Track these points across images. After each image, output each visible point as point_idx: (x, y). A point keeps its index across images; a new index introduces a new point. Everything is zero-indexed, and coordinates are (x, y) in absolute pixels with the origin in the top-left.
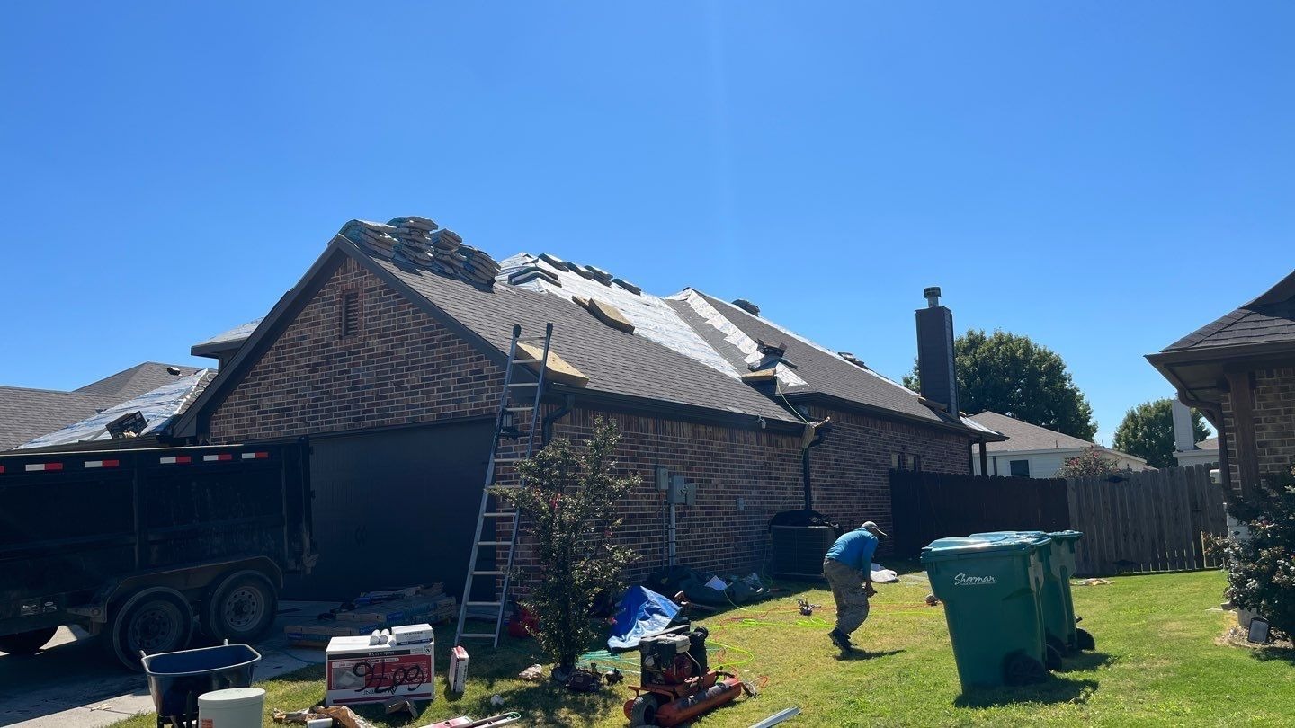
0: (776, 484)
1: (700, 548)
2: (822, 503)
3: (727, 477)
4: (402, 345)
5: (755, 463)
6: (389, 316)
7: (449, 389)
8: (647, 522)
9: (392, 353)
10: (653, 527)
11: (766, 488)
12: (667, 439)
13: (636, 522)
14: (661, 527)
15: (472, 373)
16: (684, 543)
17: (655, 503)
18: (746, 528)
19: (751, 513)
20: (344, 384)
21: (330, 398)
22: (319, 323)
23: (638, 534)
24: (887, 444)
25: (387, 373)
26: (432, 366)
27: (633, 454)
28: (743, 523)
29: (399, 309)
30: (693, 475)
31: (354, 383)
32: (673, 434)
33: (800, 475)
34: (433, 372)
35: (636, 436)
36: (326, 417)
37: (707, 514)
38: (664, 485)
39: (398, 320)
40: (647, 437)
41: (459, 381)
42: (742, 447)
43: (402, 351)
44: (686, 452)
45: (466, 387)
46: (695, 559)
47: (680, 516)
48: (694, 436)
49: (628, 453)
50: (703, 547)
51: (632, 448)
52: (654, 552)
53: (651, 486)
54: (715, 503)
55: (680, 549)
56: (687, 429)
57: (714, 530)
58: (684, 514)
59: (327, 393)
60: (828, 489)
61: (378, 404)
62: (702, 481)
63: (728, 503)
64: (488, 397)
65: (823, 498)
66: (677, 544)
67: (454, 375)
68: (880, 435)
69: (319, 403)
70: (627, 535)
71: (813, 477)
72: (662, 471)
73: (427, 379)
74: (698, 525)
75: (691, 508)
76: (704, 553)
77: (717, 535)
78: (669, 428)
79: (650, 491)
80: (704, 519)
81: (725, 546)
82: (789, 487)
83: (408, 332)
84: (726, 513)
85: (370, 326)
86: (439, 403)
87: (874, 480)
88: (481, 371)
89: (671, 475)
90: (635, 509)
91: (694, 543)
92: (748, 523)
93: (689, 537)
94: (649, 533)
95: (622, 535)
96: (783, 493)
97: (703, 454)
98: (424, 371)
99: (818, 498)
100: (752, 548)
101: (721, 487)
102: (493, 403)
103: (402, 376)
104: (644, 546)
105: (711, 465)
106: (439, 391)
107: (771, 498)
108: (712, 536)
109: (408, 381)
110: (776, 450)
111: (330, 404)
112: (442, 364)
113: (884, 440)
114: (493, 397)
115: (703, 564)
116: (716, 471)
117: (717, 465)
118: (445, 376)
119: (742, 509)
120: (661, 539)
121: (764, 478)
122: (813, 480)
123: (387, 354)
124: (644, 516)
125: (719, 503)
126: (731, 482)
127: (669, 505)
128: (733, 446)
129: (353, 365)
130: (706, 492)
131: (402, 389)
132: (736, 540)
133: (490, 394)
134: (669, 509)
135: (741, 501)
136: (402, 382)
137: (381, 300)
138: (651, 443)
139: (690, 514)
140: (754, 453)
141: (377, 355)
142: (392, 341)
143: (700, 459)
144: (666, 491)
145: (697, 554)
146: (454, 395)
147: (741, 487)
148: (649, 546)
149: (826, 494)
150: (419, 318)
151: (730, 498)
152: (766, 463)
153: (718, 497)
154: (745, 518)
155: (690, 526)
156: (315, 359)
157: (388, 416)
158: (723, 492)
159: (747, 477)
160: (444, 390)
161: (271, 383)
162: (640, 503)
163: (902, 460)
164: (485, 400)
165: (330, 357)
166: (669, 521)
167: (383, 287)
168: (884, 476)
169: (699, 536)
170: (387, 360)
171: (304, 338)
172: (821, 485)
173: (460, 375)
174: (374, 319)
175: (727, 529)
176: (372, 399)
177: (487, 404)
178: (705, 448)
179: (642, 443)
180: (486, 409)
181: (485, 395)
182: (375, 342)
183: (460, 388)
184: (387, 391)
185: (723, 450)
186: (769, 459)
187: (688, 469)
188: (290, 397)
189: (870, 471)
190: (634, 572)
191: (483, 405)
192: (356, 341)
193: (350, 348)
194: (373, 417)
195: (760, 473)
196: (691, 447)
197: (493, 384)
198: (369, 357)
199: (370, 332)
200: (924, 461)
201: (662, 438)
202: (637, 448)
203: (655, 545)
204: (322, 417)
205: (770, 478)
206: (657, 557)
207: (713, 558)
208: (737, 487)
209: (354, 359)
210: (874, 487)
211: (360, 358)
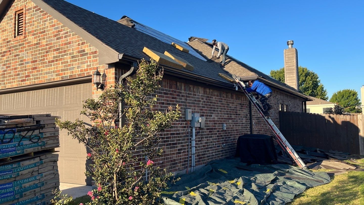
0: (239, 117)
1: (206, 148)
2: (256, 125)
3: (219, 114)
4: (44, 39)
5: (231, 107)
6: (38, 23)
7: (67, 62)
8: (181, 137)
9: (39, 43)
10: (184, 140)
11: (235, 119)
12: (191, 94)
13: (175, 137)
14: (188, 139)
15: (79, 52)
16: (199, 147)
17: (185, 127)
18: (227, 138)
19: (229, 131)
20: (16, 62)
21: (10, 70)
22: (5, 30)
23: (176, 144)
24: (278, 100)
25: (37, 55)
27: (173, 101)
28: (225, 136)
29: (43, 18)
30: (204, 113)
31: (21, 61)
32: (194, 92)
33: (248, 113)
34: (60, 53)
35: (175, 92)
36: (9, 80)
37: (210, 132)
38: (189, 118)
39: (42, 24)
40: (181, 93)
41: (73, 57)
42: (225, 100)
44: (200, 101)
45: (76, 60)
46: (204, 154)
47: (197, 133)
48: (204, 93)
49: (171, 101)
50: (208, 148)
51: (173, 98)
52: (184, 152)
53: (183, 119)
54: (213, 126)
55: (197, 150)
56: (201, 90)
57: (213, 139)
58: (199, 132)
59: (9, 67)
60: (258, 119)
61: (32, 72)
62: (207, 116)
63: (219, 126)
64: (88, 66)
65: (257, 123)
66: (196, 147)
67: (70, 54)
68: (276, 97)
69: (5, 72)
70: (170, 144)
71: (253, 114)
72: (189, 110)
74: (206, 137)
75: (202, 129)
76: (208, 151)
77: (214, 142)
78: (192, 89)
79: (182, 121)
80: (208, 134)
81: (218, 147)
82: (244, 118)
84: (218, 131)
86: (62, 70)
87: (274, 115)
88: (84, 51)
89: (193, 113)
90: (174, 131)
91: (204, 146)
92: (227, 135)
93: (201, 144)
94: (182, 143)
95: (167, 145)
96: (242, 121)
97: (208, 102)
98: (55, 52)
99: (255, 123)
100: (229, 147)
101: (216, 119)
102: (90, 69)
103: (44, 56)
104: (179, 150)
105: (212, 108)
106: (62, 63)
107: (237, 123)
108: (212, 142)
109: (47, 59)
110: (239, 102)
111: (10, 73)
113: (277, 99)
114: (90, 65)
115: (208, 156)
116: (214, 111)
117: (214, 108)
118: (65, 55)
119: (225, 129)
120: (188, 145)
121: (234, 114)
122: (253, 115)
123: (37, 44)
124: (179, 134)
125: (215, 126)
126: (220, 116)
127: (191, 128)
128: (221, 99)
129: (21, 51)
130: (210, 121)
131: (44, 63)
132: (223, 143)
133: (89, 64)
134: (192, 130)
135: (225, 125)
136: (44, 59)
137: (34, 14)
138: (183, 96)
139: (202, 132)
140: (230, 103)
141: (32, 45)
142: (39, 37)
143: (207, 105)
144: (191, 121)
145: (205, 151)
146: (70, 65)
147: (225, 119)
148: (181, 149)
149: (258, 121)
150: (52, 22)
151: (220, 123)
152: (235, 108)
153: (215, 124)
154: (226, 133)
155: (202, 138)
157: (37, 78)
158: (217, 121)
159: (227, 114)
160: (65, 62)
162: (177, 127)
163: (282, 108)
164: (86, 68)
166: (192, 136)
167: (35, 7)
168: (277, 114)
169: (206, 143)
172: (256, 117)
173: (73, 53)
175: (219, 139)
176: (29, 69)
177: (87, 70)
178: (209, 100)
179: (178, 95)
180: (87, 73)
181: (86, 64)
183: (73, 61)
184: (37, 64)
185: (217, 101)
186: (236, 106)
187: (201, 110)
189: (273, 112)
190: (173, 164)
191: (85, 70)
194: (30, 79)
195: (233, 112)
196: (202, 99)
197: (90, 58)
198: (28, 46)
200: (289, 108)
201: (188, 94)
202: (175, 98)
203: (184, 149)
204: (7, 80)
205: (237, 115)
206: (186, 155)
207: (212, 153)
208: (223, 119)
209: (21, 48)
210: (274, 118)
211: (24, 47)
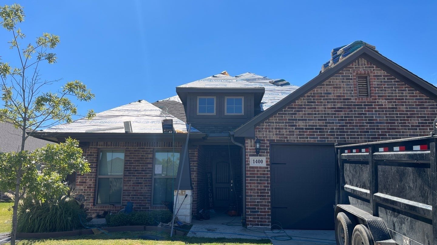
26: (425, 117)
43: (403, 108)
73: (422, 123)
83: (406, 99)
85: (379, 93)
112: (431, 117)
156: (339, 105)
161: (305, 114)
165: (351, 105)
170: (393, 111)
171: (330, 94)
174: (381, 90)
182: (382, 101)
188: (321, 123)
192: (370, 99)
193: (365, 102)
199: (379, 96)
